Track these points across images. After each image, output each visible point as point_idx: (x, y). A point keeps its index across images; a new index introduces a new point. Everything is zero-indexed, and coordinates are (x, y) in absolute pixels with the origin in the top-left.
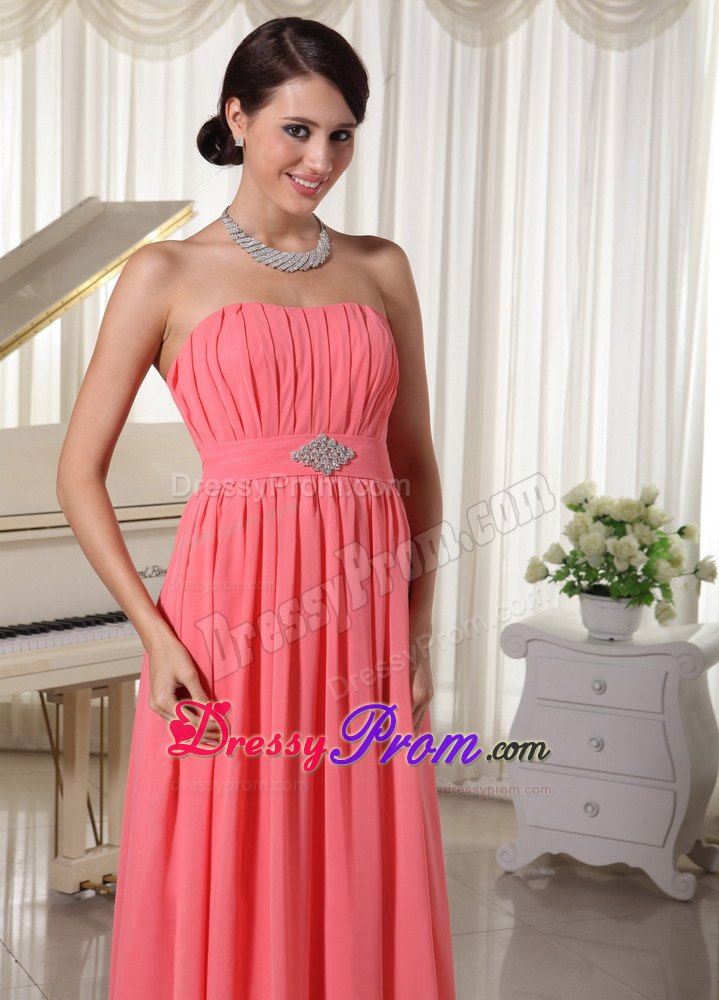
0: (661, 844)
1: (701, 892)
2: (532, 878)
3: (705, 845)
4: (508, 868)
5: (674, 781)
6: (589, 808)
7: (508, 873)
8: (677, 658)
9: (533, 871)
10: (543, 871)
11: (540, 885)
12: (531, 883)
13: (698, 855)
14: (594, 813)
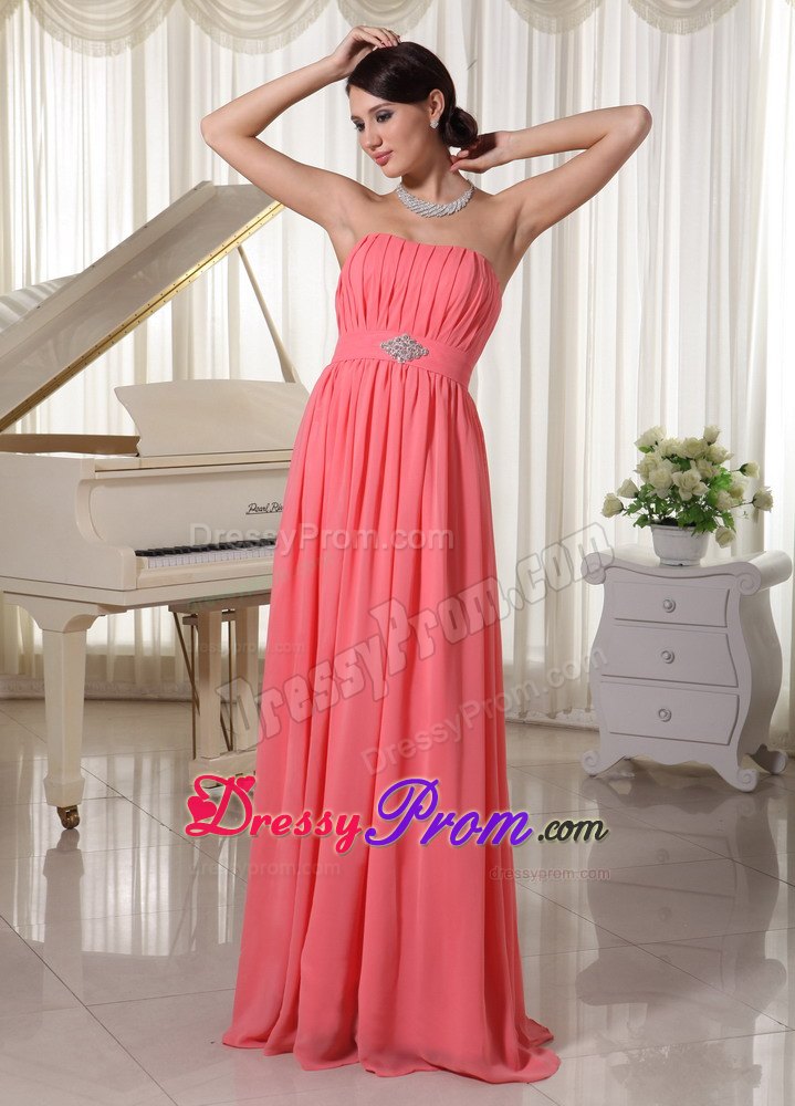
0: (726, 743)
1: (763, 788)
2: (612, 779)
3: (770, 749)
4: (592, 771)
5: (737, 686)
6: (663, 714)
7: (592, 776)
8: (738, 576)
9: (614, 773)
10: (624, 774)
11: (626, 788)
12: (613, 785)
13: (764, 758)
14: (666, 718)
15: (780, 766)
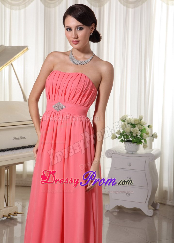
0: (145, 203)
1: (154, 214)
3: (155, 203)
4: (108, 210)
5: (148, 187)
6: (127, 194)
7: (108, 211)
8: (148, 157)
9: (114, 210)
10: (116, 210)
11: (115, 214)
12: (113, 213)
13: (153, 205)
14: (128, 195)
15: (158, 208)
